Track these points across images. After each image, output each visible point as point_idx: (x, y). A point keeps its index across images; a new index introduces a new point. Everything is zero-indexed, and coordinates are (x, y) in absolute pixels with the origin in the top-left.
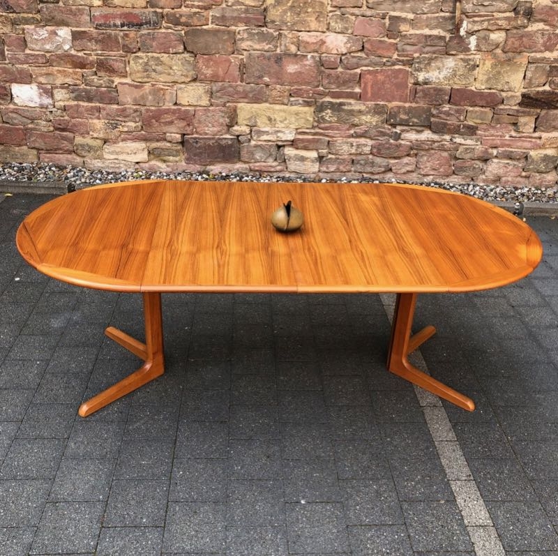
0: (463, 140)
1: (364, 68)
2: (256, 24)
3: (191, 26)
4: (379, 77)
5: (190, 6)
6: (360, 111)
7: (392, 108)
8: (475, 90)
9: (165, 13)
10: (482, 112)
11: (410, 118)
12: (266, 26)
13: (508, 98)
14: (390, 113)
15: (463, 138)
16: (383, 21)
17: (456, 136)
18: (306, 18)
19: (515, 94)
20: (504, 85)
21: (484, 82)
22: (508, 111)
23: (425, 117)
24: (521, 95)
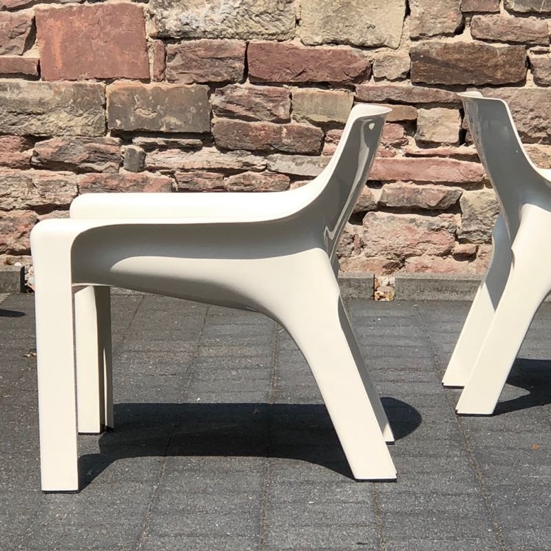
0: (293, 165)
1: (42, 6)
4: (77, 24)
6: (41, 103)
7: (114, 94)
8: (301, 46)
10: (325, 96)
11: (160, 116)
13: (380, 63)
14: (112, 103)
15: (293, 161)
17: (275, 155)
19: (395, 53)
20: (366, 33)
21: (318, 28)
22: (387, 93)
23: (195, 111)
24: (408, 55)
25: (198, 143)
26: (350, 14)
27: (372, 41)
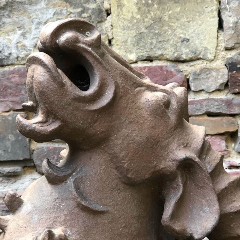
19: (211, 65)
20: (181, 47)
21: (131, 46)
22: (206, 106)
23: (13, 139)
24: (225, 66)
25: (19, 170)
26: (163, 29)
27: (187, 54)
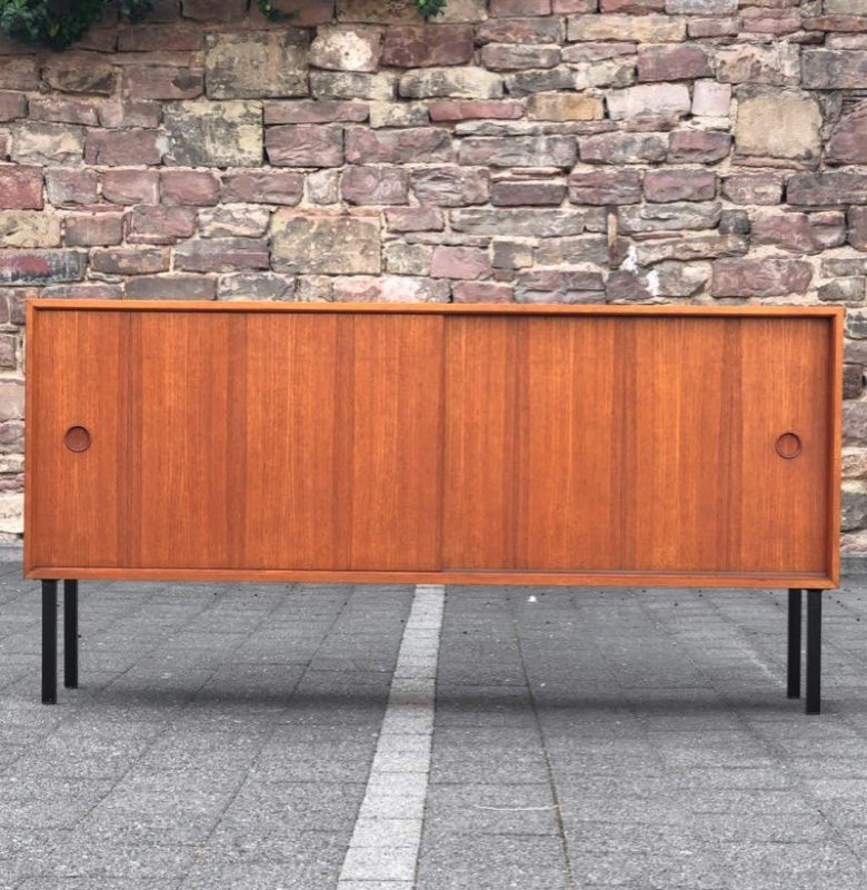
2: (254, 265)
3: (138, 274)
5: (136, 240)
9: (91, 254)
12: (273, 270)
16: (483, 252)
18: (342, 253)
